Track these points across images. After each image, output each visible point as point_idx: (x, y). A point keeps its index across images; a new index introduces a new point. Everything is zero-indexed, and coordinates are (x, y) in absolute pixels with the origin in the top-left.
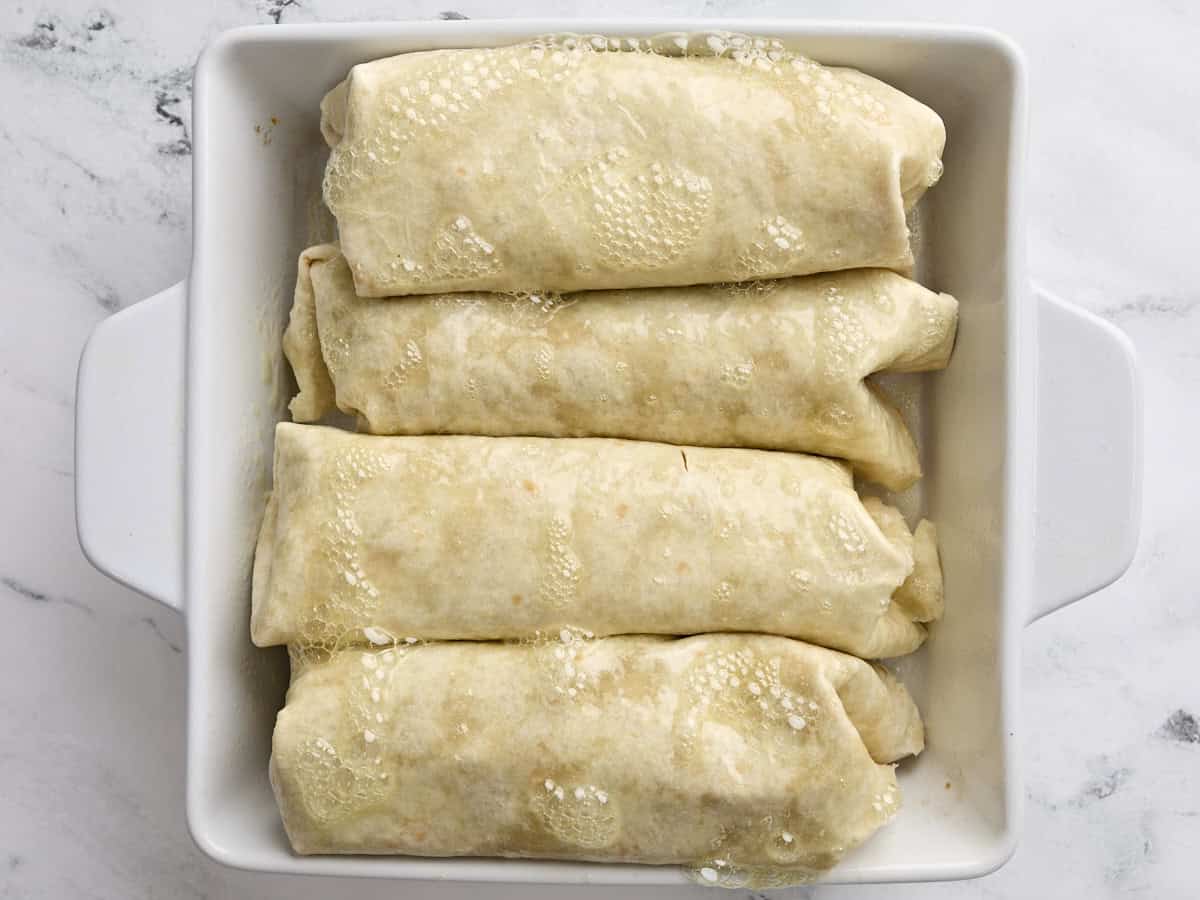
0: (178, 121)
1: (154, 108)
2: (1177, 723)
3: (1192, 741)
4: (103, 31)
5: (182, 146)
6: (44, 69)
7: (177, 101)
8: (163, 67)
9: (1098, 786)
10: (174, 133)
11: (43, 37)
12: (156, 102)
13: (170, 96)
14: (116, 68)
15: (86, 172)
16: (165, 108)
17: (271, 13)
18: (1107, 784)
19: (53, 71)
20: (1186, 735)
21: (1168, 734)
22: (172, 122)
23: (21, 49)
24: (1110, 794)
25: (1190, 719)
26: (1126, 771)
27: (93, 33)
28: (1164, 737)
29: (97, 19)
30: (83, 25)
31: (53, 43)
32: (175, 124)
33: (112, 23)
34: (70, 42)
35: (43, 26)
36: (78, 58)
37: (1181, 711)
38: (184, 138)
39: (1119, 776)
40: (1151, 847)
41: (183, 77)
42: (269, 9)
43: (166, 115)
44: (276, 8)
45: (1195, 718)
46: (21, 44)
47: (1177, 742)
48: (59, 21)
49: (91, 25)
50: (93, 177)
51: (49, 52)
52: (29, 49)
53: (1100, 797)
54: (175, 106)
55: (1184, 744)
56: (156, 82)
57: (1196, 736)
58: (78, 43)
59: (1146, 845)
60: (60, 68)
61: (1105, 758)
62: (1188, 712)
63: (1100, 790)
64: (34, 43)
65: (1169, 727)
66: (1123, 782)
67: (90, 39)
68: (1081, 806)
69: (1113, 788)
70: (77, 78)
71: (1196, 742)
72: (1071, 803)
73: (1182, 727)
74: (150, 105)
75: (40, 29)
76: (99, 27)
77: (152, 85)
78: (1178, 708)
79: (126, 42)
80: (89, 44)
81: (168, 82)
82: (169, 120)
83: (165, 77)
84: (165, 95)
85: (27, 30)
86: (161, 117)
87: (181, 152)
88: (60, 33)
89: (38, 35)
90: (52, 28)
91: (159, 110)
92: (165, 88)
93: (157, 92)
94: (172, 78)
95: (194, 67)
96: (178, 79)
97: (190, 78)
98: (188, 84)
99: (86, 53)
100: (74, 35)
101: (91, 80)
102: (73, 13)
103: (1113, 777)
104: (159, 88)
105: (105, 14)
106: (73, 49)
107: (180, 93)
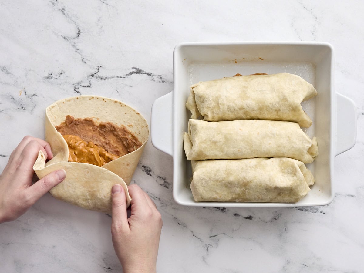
0: (79, 92)
1: (74, 90)
6: (50, 83)
7: (78, 88)
8: (76, 81)
11: (50, 76)
12: (74, 89)
13: (77, 87)
14: (65, 82)
16: (76, 90)
17: (97, 69)
18: (277, 217)
19: (52, 83)
23: (45, 79)
29: (61, 72)
30: (58, 74)
31: (52, 78)
33: (64, 73)
34: (55, 77)
35: (50, 74)
36: (57, 80)
39: (279, 215)
40: (287, 229)
41: (79, 83)
42: (96, 68)
43: (76, 91)
44: (98, 68)
46: (45, 78)
48: (53, 73)
51: (51, 79)
52: (47, 79)
53: (276, 220)
54: (78, 89)
56: (74, 84)
58: (57, 77)
60: (54, 83)
63: (275, 218)
64: (48, 78)
66: (280, 216)
67: (60, 76)
68: (272, 222)
69: (278, 218)
70: (57, 84)
72: (270, 221)
74: (73, 89)
75: (49, 75)
76: (61, 74)
77: (73, 85)
79: (67, 76)
80: (59, 77)
81: (76, 84)
82: (77, 92)
84: (76, 87)
85: (46, 75)
86: (75, 91)
88: (53, 75)
90: (52, 75)
91: (75, 90)
92: (76, 85)
94: (77, 84)
95: (82, 81)
96: (78, 84)
97: (81, 83)
98: (80, 84)
99: (58, 79)
100: (56, 76)
101: (60, 85)
102: (56, 71)
103: (278, 215)
104: (75, 86)
105: (62, 71)
106: (56, 79)
107: (79, 86)
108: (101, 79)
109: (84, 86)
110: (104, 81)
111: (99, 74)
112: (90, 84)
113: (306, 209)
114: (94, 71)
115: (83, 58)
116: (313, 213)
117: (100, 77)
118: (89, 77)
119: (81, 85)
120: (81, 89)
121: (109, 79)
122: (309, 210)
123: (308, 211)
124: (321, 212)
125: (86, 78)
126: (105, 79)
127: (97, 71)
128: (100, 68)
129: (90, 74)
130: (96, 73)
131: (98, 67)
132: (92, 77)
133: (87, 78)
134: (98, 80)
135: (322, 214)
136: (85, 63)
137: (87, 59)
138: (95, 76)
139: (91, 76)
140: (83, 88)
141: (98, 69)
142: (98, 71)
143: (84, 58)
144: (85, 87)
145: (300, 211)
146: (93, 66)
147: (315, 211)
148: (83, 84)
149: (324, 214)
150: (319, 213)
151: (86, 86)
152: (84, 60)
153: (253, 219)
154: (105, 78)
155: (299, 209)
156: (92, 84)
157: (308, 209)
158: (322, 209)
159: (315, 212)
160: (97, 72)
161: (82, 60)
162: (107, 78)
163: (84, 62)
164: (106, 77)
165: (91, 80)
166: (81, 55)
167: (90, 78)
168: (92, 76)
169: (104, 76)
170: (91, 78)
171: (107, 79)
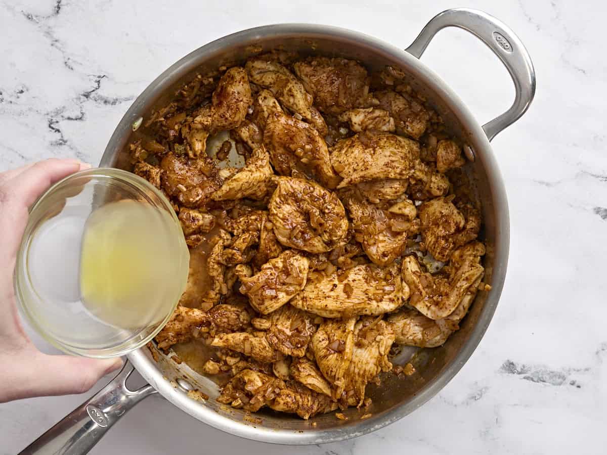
0: (58, 131)
1: (48, 126)
2: (507, 366)
3: (514, 373)
4: (24, 94)
5: (61, 142)
7: (57, 122)
8: (50, 108)
10: (57, 136)
12: (48, 123)
13: (54, 120)
14: (30, 109)
15: (20, 155)
16: (52, 125)
17: (96, 82)
18: (478, 394)
19: (3, 113)
20: (511, 370)
21: (504, 371)
22: (56, 131)
24: (480, 398)
25: (512, 364)
26: (486, 388)
27: (19, 94)
28: (501, 372)
29: (21, 89)
30: (15, 91)
31: (2, 100)
32: (57, 132)
33: (27, 90)
34: (9, 99)
36: (13, 106)
37: (508, 361)
38: (61, 138)
39: (484, 390)
40: (499, 420)
41: (59, 112)
42: (95, 80)
43: (53, 128)
44: (98, 79)
45: (514, 363)
47: (507, 374)
48: (4, 91)
49: (18, 91)
50: (23, 157)
51: (1, 104)
53: (476, 400)
54: (57, 124)
55: (510, 374)
56: (48, 114)
57: (516, 371)
58: (13, 99)
59: (497, 420)
60: (6, 111)
61: (476, 383)
62: (511, 361)
63: (475, 397)
65: (503, 367)
66: (485, 393)
67: (18, 97)
68: (467, 404)
69: (481, 395)
70: (13, 115)
71: (516, 374)
72: (463, 403)
73: (509, 368)
74: (46, 124)
76: (22, 92)
77: (46, 116)
78: (507, 359)
79: (34, 98)
80: (18, 100)
81: (53, 114)
82: (54, 131)
83: (51, 112)
84: (52, 120)
86: (51, 129)
87: (61, 144)
88: (4, 96)
90: (1, 94)
91: (50, 127)
92: (52, 117)
93: (48, 119)
94: (54, 112)
95: (64, 107)
96: (57, 113)
97: (62, 112)
98: (62, 114)
99: (16, 103)
100: (11, 96)
101: (20, 115)
102: (10, 87)
103: (481, 391)
104: (50, 117)
105: (24, 86)
106: (11, 102)
107: (59, 118)
108: (106, 102)
109: (69, 119)
110: (110, 106)
111: (99, 92)
112: (83, 114)
113: (540, 376)
114: (90, 85)
115: (67, 58)
116: (554, 384)
117: (101, 98)
118: (80, 98)
119: (62, 116)
120: (63, 125)
121: (121, 103)
122: (547, 380)
123: (544, 381)
124: (573, 384)
125: (73, 101)
126: (114, 103)
127: (96, 85)
128: (102, 80)
129: (83, 93)
130: (93, 91)
131: (99, 77)
132: (86, 99)
133: (75, 100)
134: (100, 105)
135: (574, 387)
136: (72, 69)
137: (74, 62)
138: (91, 96)
139: (85, 95)
140: (67, 121)
141: (99, 82)
142: (99, 87)
143: (69, 59)
144: (72, 119)
145: (528, 381)
146: (89, 76)
147: (560, 380)
148: (66, 115)
149: (579, 387)
150: (568, 385)
151: (74, 118)
152: (70, 62)
154: (112, 101)
155: (525, 378)
156: (87, 113)
157: (544, 377)
158: (573, 377)
159: (560, 384)
160: (96, 89)
161: (66, 63)
162: (117, 100)
163: (69, 68)
164: (115, 98)
165: (83, 104)
166: (63, 52)
167: (82, 100)
168: (87, 95)
169: (111, 96)
170: (84, 101)
171: (117, 103)
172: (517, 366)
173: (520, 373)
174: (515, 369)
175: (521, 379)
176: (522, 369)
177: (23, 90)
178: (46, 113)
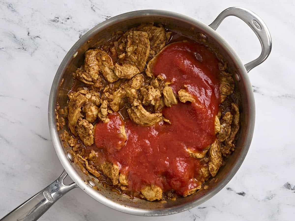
2: (287, 185)
3: (289, 189)
4: (69, 20)
6: (56, 27)
8: (81, 28)
9: (269, 197)
12: (79, 36)
14: (71, 28)
15: (63, 49)
18: (271, 197)
19: (58, 27)
21: (285, 187)
23: (51, 22)
25: (289, 184)
26: (275, 194)
27: (67, 20)
28: (283, 188)
29: (68, 17)
30: (65, 18)
31: (58, 21)
33: (71, 18)
34: (62, 21)
35: (56, 18)
36: (63, 25)
37: (288, 183)
39: (273, 195)
41: (85, 31)
42: (105, 18)
45: (290, 184)
46: (51, 21)
47: (286, 189)
48: (60, 17)
49: (67, 18)
50: (64, 51)
51: (57, 23)
52: (53, 22)
53: (269, 200)
55: (288, 190)
56: (80, 31)
57: (291, 188)
58: (63, 22)
59: (278, 210)
61: (271, 191)
62: (289, 183)
63: (269, 198)
64: (54, 21)
65: (285, 186)
66: (274, 197)
67: (66, 21)
68: (265, 201)
69: (272, 198)
70: (63, 29)
71: (290, 189)
72: (263, 200)
73: (288, 186)
75: (55, 18)
76: (68, 19)
77: (79, 32)
78: (287, 182)
79: (74, 22)
80: (66, 22)
83: (81, 31)
84: (81, 34)
85: (53, 18)
88: (60, 19)
89: (55, 19)
90: (58, 18)
92: (81, 33)
93: (79, 34)
94: (83, 31)
99: (65, 24)
100: (63, 20)
101: (66, 30)
102: (63, 15)
103: (272, 195)
104: (80, 33)
105: (70, 16)
106: (62, 23)
131: (107, 17)
136: (95, 11)
137: (96, 7)
143: (94, 6)
146: (102, 15)
152: (94, 7)
153: (246, 195)
161: (92, 7)
163: (93, 10)
166: (91, 2)
172: (291, 185)
173: (292, 190)
174: (290, 187)
175: (292, 192)
176: (294, 188)
177: (69, 18)
178: (79, 31)
